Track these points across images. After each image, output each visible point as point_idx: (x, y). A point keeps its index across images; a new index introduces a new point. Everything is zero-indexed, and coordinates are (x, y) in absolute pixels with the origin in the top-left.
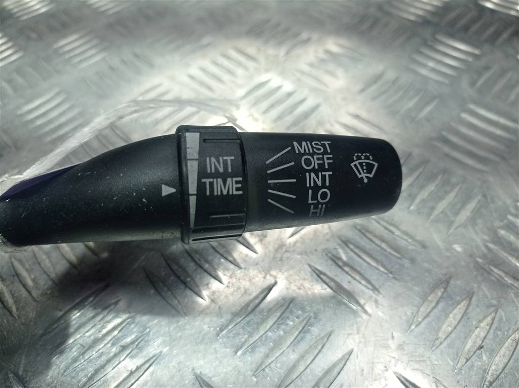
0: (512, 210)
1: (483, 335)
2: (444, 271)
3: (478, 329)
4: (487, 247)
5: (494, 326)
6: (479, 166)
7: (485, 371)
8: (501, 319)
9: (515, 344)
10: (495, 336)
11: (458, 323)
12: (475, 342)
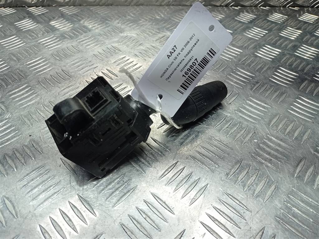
1: (254, 179)
3: (252, 177)
4: (256, 150)
5: (258, 176)
8: (260, 174)
10: (258, 179)
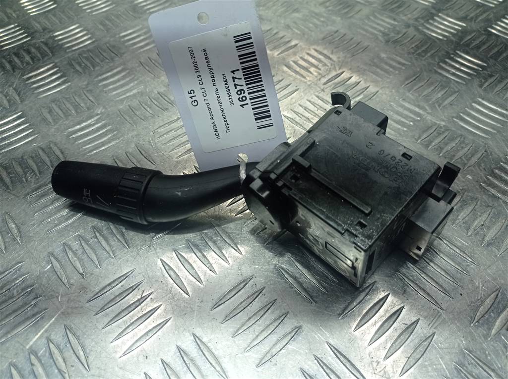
0: (503, 160)
2: (461, 188)
6: (483, 135)
7: (485, 235)
9: (502, 224)
11: (470, 213)
12: (479, 223)
